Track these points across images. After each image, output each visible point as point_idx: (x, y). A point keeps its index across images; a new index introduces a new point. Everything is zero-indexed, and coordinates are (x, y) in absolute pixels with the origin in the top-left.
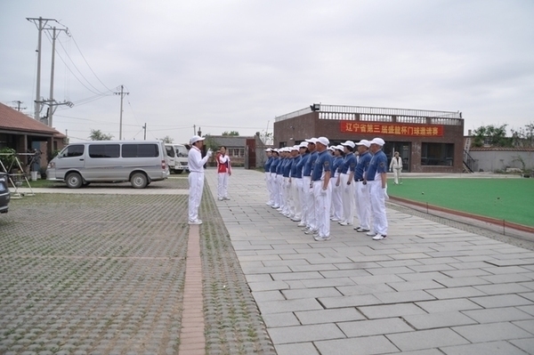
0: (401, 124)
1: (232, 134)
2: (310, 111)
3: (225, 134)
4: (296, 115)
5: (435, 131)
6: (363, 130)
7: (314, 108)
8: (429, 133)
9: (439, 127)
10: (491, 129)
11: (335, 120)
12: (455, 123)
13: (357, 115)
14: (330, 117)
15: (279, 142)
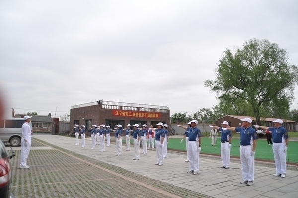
0: (142, 112)
1: (33, 113)
2: (97, 104)
3: (29, 114)
4: (87, 106)
5: (157, 115)
6: (124, 114)
7: (99, 102)
8: (154, 116)
9: (159, 113)
10: (180, 114)
11: (110, 109)
12: (165, 111)
13: (121, 107)
14: (107, 107)
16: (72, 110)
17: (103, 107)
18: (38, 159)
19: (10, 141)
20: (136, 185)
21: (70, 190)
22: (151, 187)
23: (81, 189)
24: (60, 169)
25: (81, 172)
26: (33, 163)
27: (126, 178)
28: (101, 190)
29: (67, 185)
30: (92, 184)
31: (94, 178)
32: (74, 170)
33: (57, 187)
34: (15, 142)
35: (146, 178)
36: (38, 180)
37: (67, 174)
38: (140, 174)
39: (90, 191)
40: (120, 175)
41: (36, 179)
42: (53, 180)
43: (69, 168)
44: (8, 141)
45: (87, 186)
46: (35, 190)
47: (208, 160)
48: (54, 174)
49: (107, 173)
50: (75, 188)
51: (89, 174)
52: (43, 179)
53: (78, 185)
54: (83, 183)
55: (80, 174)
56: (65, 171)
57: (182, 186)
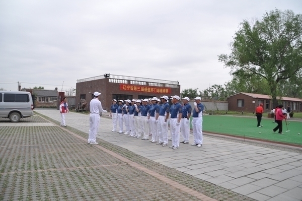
0: (151, 87)
1: (40, 88)
2: (104, 77)
3: (35, 88)
4: (93, 79)
5: (167, 91)
6: (132, 89)
7: (106, 76)
9: (169, 88)
10: (191, 90)
11: (117, 83)
12: (176, 87)
13: (129, 81)
14: (115, 81)
15: (80, 94)
16: (78, 85)
17: (110, 81)
18: (35, 137)
19: (9, 117)
20: (146, 175)
21: (63, 181)
22: (164, 179)
23: (77, 179)
24: (55, 151)
25: (80, 155)
26: (27, 143)
27: (133, 164)
28: (101, 183)
29: (60, 174)
30: (92, 172)
31: (95, 163)
32: (72, 152)
33: (47, 177)
34: (15, 118)
35: (158, 164)
36: (26, 165)
37: (64, 158)
38: (150, 158)
39: (87, 184)
40: (127, 160)
41: (24, 164)
42: (44, 166)
43: (67, 149)
44: (7, 116)
45: (84, 175)
46: (18, 181)
47: (227, 142)
48: (48, 157)
49: (111, 156)
50: (69, 179)
51: (89, 158)
52: (32, 164)
53: (74, 174)
54: (81, 171)
55: (79, 158)
56: (61, 154)
57: (203, 177)
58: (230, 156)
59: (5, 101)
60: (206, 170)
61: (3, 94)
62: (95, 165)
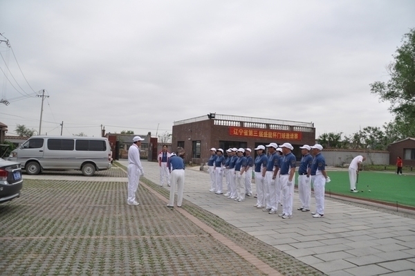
0: (273, 131)
1: (129, 132)
2: (207, 118)
3: (123, 133)
4: (194, 121)
5: (296, 135)
6: (246, 134)
7: (211, 116)
8: (292, 137)
9: (299, 133)
11: (226, 126)
12: (309, 130)
13: (242, 123)
14: (222, 123)
15: (177, 141)
16: (175, 128)
17: (216, 123)
18: (105, 196)
19: (81, 169)
20: (228, 252)
21: (117, 252)
22: (253, 259)
23: (135, 251)
24: (123, 213)
25: (152, 221)
26: (93, 202)
27: (218, 236)
28: (164, 257)
29: (117, 243)
30: (158, 243)
31: (167, 232)
32: (143, 217)
33: (100, 245)
34: (88, 170)
35: (252, 238)
36: (81, 229)
37: (130, 223)
38: (244, 230)
39: (145, 258)
40: (211, 230)
41: (79, 228)
42: (102, 232)
43: (139, 212)
44: (79, 168)
45: (147, 246)
46: (65, 247)
48: (111, 222)
49: (192, 224)
50: (126, 249)
51: (162, 225)
52: (88, 229)
53: (134, 245)
54: (145, 241)
55: (150, 224)
56: (129, 218)
57: (310, 261)
58: (365, 232)
59: (76, 150)
60: (316, 250)
61: (75, 140)
62: (166, 234)
